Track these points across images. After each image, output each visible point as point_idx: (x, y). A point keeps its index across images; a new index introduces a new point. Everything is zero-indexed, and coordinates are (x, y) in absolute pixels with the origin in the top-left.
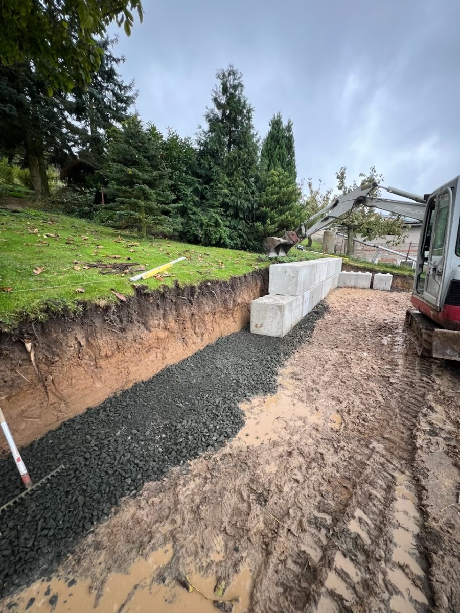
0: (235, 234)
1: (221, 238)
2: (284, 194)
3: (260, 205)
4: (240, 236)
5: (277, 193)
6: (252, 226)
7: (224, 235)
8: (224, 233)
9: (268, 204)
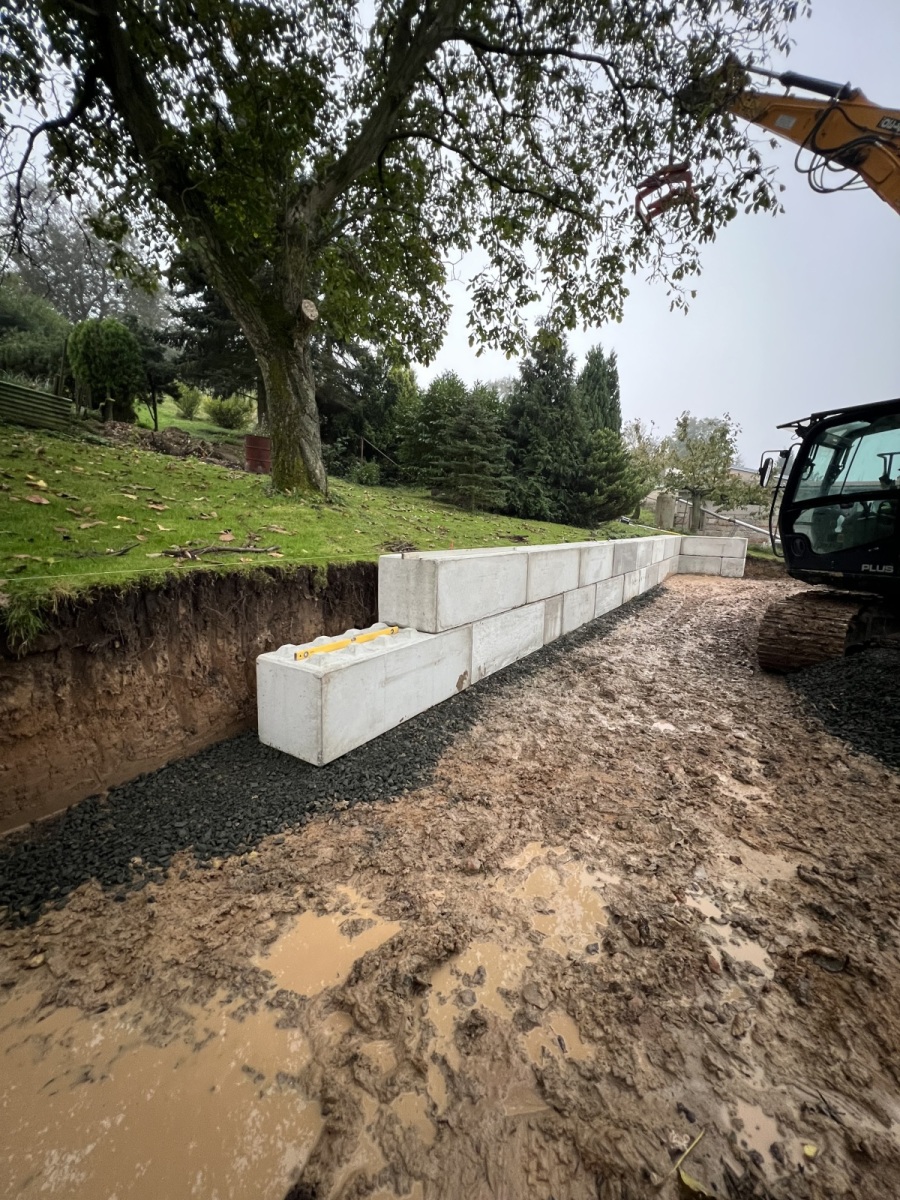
0: (556, 505)
1: (541, 509)
2: (614, 460)
3: (586, 473)
4: (561, 507)
5: (606, 459)
6: (577, 497)
7: (546, 506)
8: (545, 503)
9: (594, 472)
